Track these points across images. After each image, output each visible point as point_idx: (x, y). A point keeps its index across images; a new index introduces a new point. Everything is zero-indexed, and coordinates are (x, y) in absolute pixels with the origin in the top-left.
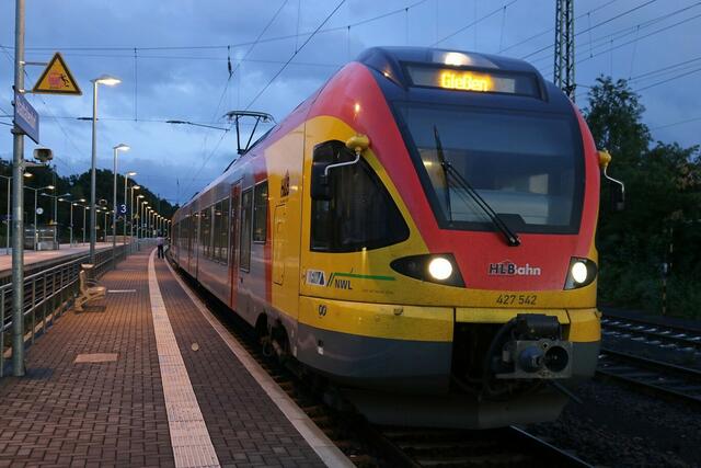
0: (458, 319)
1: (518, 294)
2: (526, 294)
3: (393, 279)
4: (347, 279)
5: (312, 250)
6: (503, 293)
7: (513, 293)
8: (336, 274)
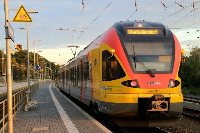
0: (139, 97)
1: (155, 90)
2: (157, 90)
3: (122, 87)
4: (111, 88)
5: (102, 80)
6: (151, 89)
7: (153, 89)
8: (108, 87)
